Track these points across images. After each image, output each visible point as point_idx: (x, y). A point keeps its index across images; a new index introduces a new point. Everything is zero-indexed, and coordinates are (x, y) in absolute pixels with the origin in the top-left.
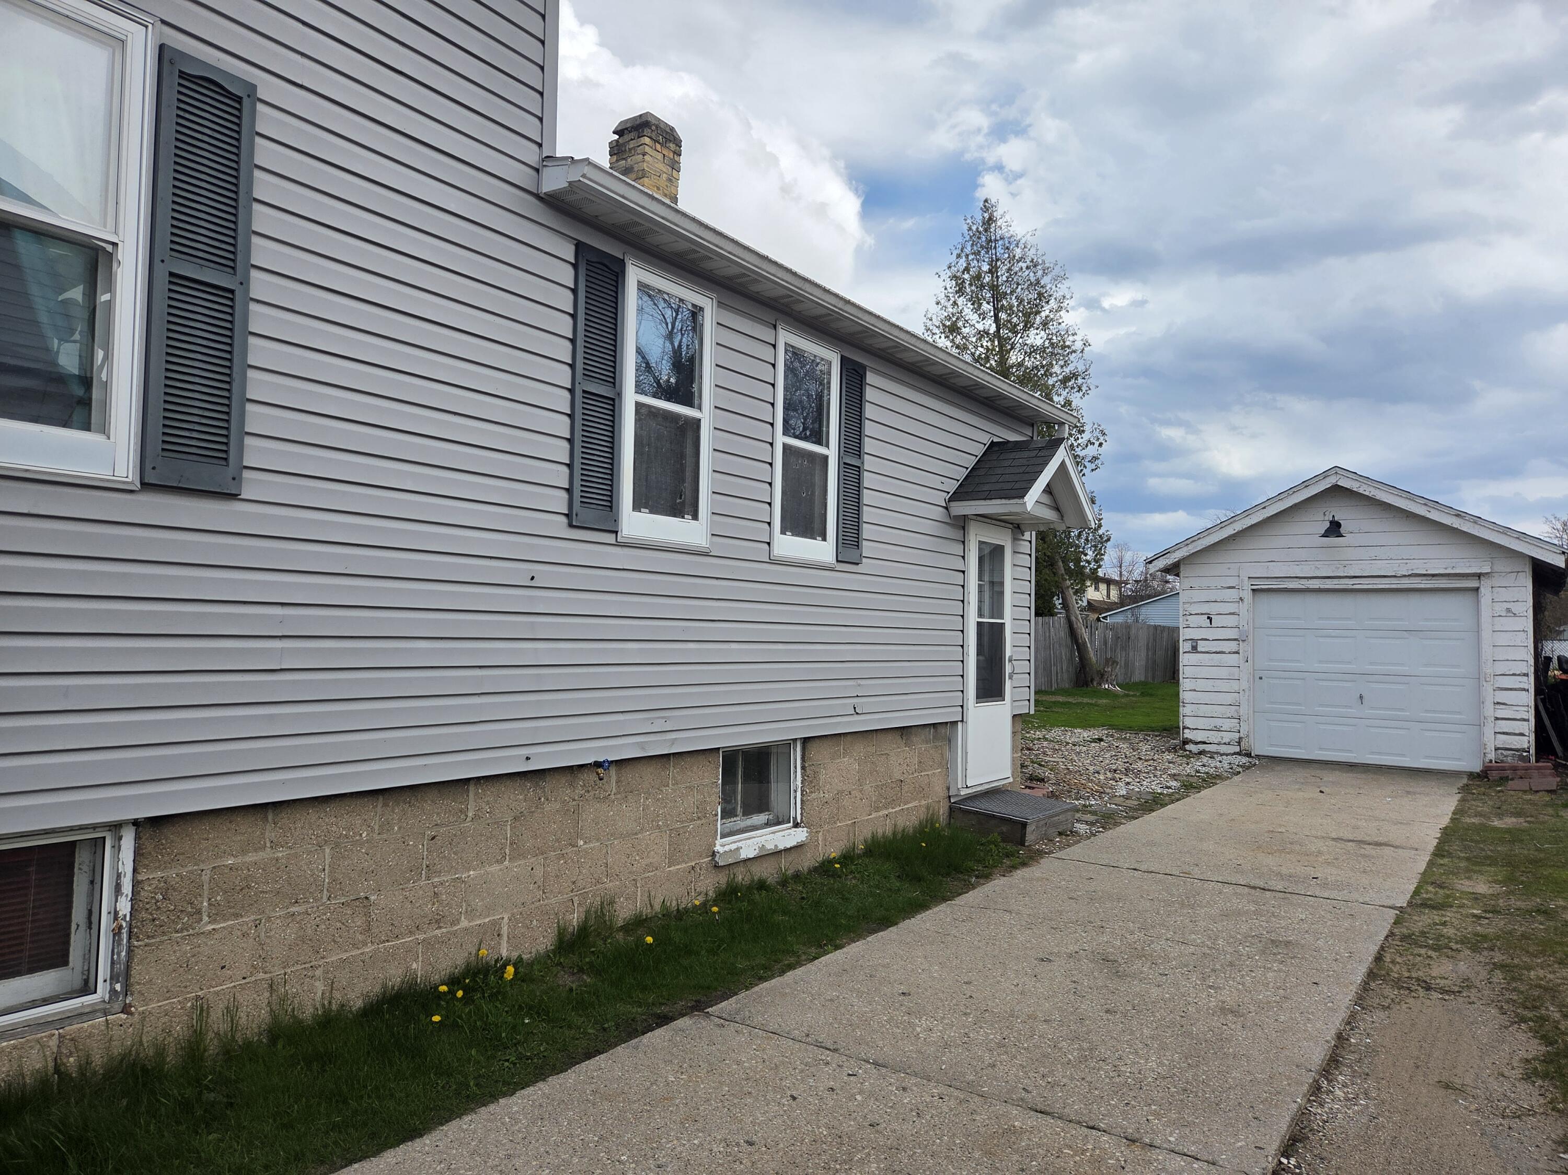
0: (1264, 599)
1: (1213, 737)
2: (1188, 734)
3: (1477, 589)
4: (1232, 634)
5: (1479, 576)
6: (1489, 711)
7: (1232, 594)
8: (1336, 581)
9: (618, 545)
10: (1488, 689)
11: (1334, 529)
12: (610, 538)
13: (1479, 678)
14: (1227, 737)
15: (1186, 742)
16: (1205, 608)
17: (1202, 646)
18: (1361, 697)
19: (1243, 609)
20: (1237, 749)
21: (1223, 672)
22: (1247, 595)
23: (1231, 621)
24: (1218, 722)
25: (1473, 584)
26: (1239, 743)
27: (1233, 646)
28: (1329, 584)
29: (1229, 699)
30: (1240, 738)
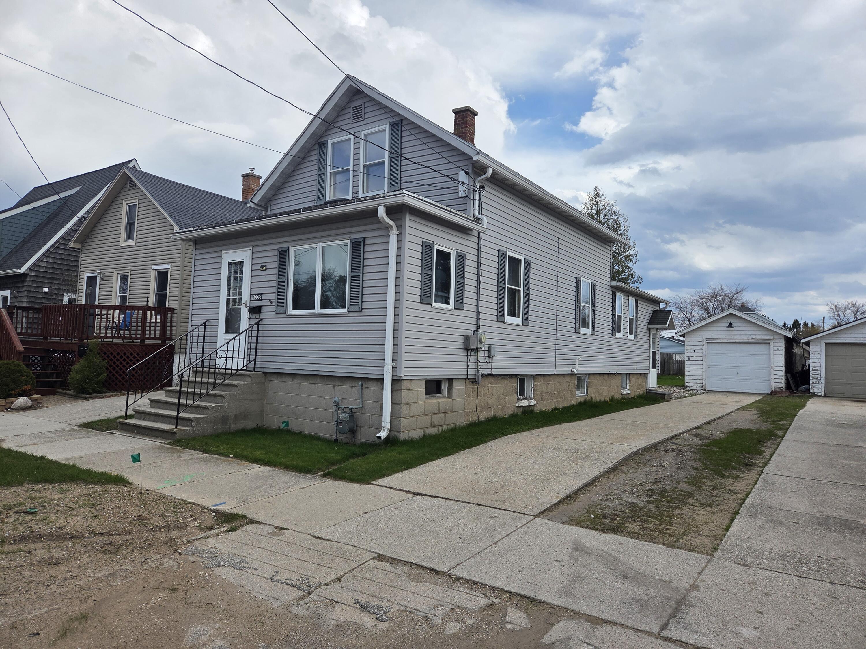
0: (711, 345)
1: (695, 385)
2: (687, 384)
3: (769, 343)
4: (701, 355)
5: (770, 339)
6: (772, 377)
7: (701, 343)
8: (731, 340)
9: (615, 338)
10: (772, 370)
11: (730, 325)
12: (614, 337)
13: (770, 368)
14: (699, 385)
15: (687, 387)
16: (693, 347)
17: (691, 358)
18: (738, 373)
19: (704, 347)
20: (702, 389)
21: (698, 366)
22: (705, 344)
23: (701, 351)
24: (696, 381)
25: (769, 342)
26: (703, 387)
27: (701, 359)
28: (729, 341)
29: (700, 374)
30: (703, 385)
